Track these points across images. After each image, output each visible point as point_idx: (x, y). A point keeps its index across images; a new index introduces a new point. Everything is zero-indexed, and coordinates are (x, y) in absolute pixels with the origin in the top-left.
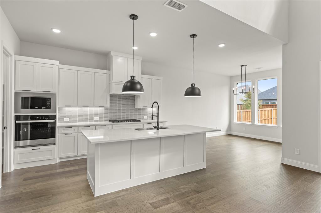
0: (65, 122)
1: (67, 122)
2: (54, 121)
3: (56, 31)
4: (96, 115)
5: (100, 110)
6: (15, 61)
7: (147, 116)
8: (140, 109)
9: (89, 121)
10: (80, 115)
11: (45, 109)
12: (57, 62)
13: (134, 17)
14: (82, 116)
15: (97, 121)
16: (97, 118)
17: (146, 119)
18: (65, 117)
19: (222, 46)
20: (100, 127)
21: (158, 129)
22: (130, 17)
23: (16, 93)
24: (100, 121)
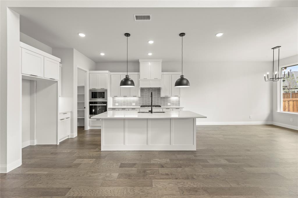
0: (116, 106)
1: (117, 106)
2: (106, 105)
3: (102, 54)
4: (134, 102)
5: (136, 99)
6: (89, 73)
7: (170, 104)
8: (164, 98)
9: (130, 106)
10: (124, 102)
11: (102, 98)
12: (107, 72)
13: (127, 35)
14: (125, 102)
15: (134, 106)
16: (134, 104)
17: (169, 105)
18: (116, 103)
19: (219, 35)
20: (131, 109)
21: (152, 113)
22: (125, 36)
23: (90, 90)
24: (136, 105)
